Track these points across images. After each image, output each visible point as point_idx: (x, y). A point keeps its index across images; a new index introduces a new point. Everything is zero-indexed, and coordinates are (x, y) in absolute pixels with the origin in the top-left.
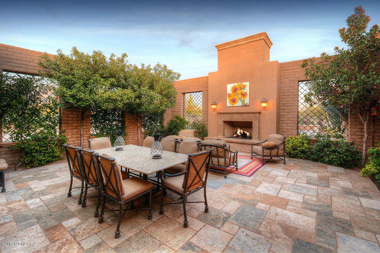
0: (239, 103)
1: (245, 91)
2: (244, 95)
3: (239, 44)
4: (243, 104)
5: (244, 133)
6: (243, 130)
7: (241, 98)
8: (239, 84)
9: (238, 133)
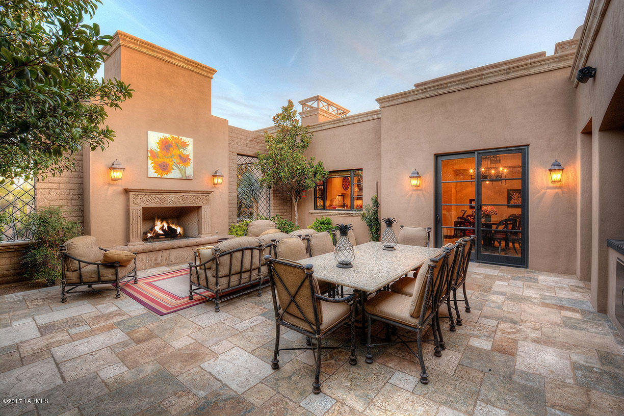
0: (175, 174)
1: (185, 153)
2: (184, 160)
3: (173, 61)
4: (182, 176)
5: (171, 227)
6: (167, 223)
7: (179, 164)
8: (175, 136)
9: (158, 228)
